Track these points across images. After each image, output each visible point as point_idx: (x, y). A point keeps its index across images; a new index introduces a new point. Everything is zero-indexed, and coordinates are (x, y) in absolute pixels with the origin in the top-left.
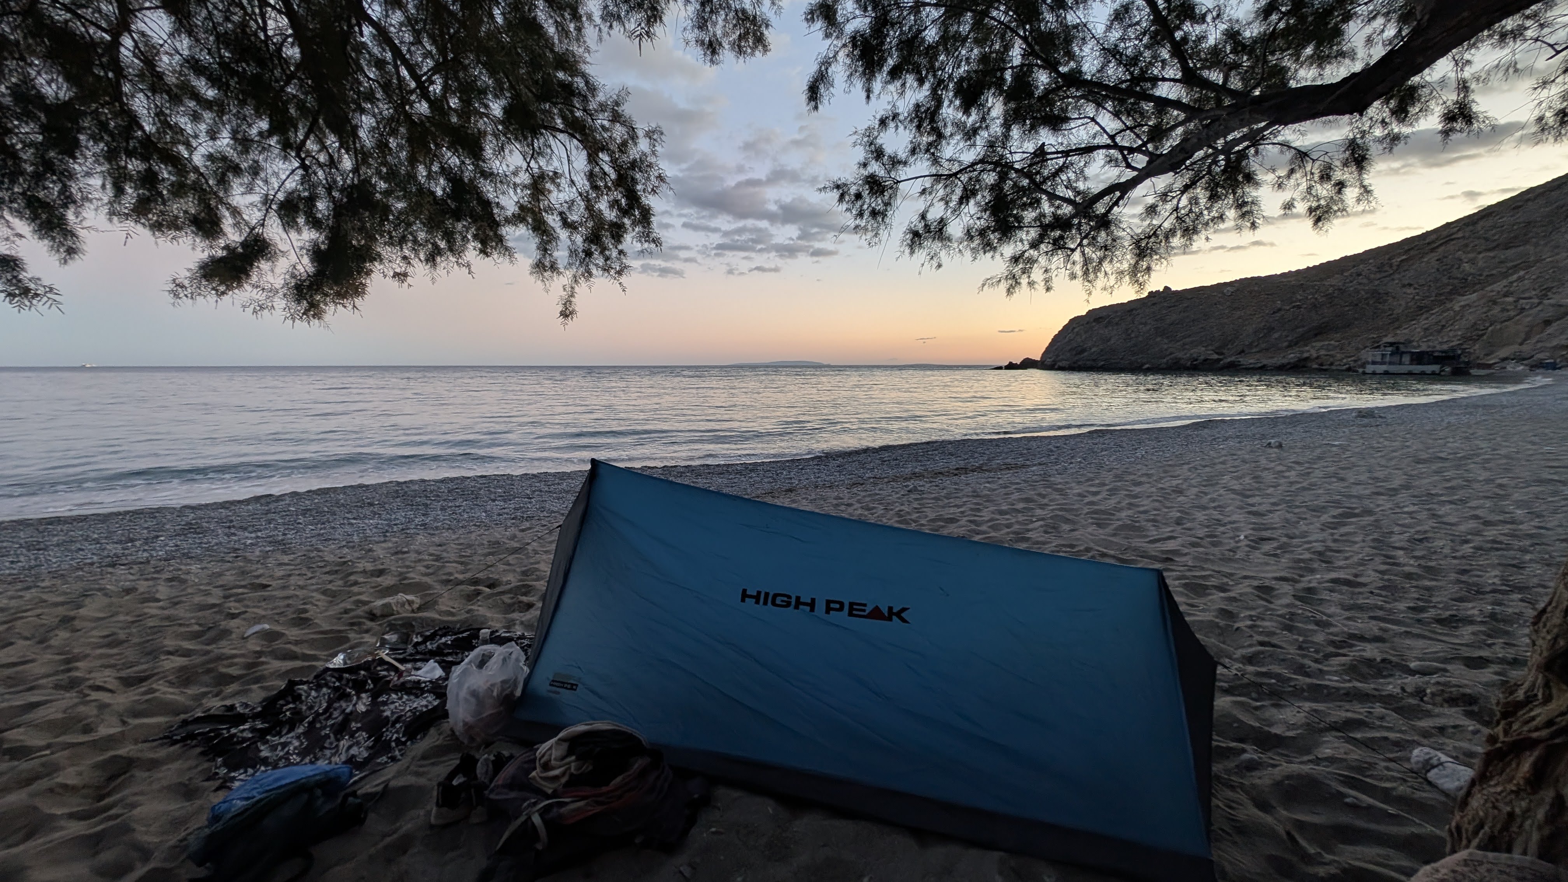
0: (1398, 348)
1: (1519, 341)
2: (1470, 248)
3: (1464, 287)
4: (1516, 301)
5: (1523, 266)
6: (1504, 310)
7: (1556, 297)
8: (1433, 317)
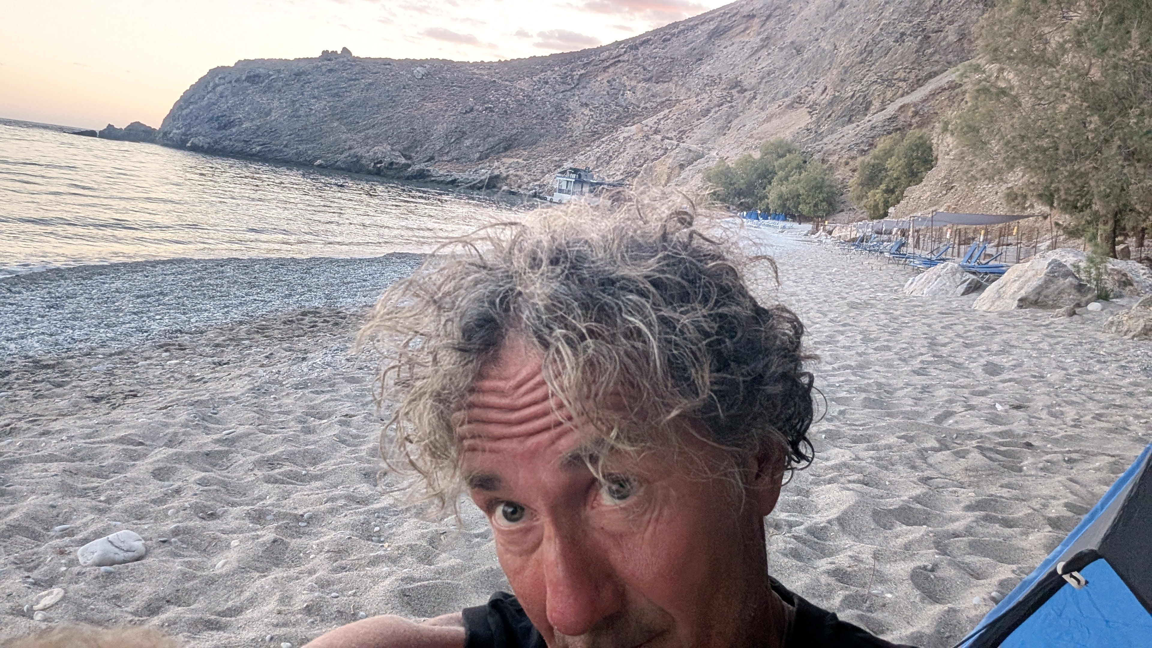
0: (580, 176)
1: (663, 181)
2: (632, 74)
3: (626, 117)
4: (662, 140)
5: (668, 103)
6: (654, 148)
7: (688, 141)
8: (603, 145)
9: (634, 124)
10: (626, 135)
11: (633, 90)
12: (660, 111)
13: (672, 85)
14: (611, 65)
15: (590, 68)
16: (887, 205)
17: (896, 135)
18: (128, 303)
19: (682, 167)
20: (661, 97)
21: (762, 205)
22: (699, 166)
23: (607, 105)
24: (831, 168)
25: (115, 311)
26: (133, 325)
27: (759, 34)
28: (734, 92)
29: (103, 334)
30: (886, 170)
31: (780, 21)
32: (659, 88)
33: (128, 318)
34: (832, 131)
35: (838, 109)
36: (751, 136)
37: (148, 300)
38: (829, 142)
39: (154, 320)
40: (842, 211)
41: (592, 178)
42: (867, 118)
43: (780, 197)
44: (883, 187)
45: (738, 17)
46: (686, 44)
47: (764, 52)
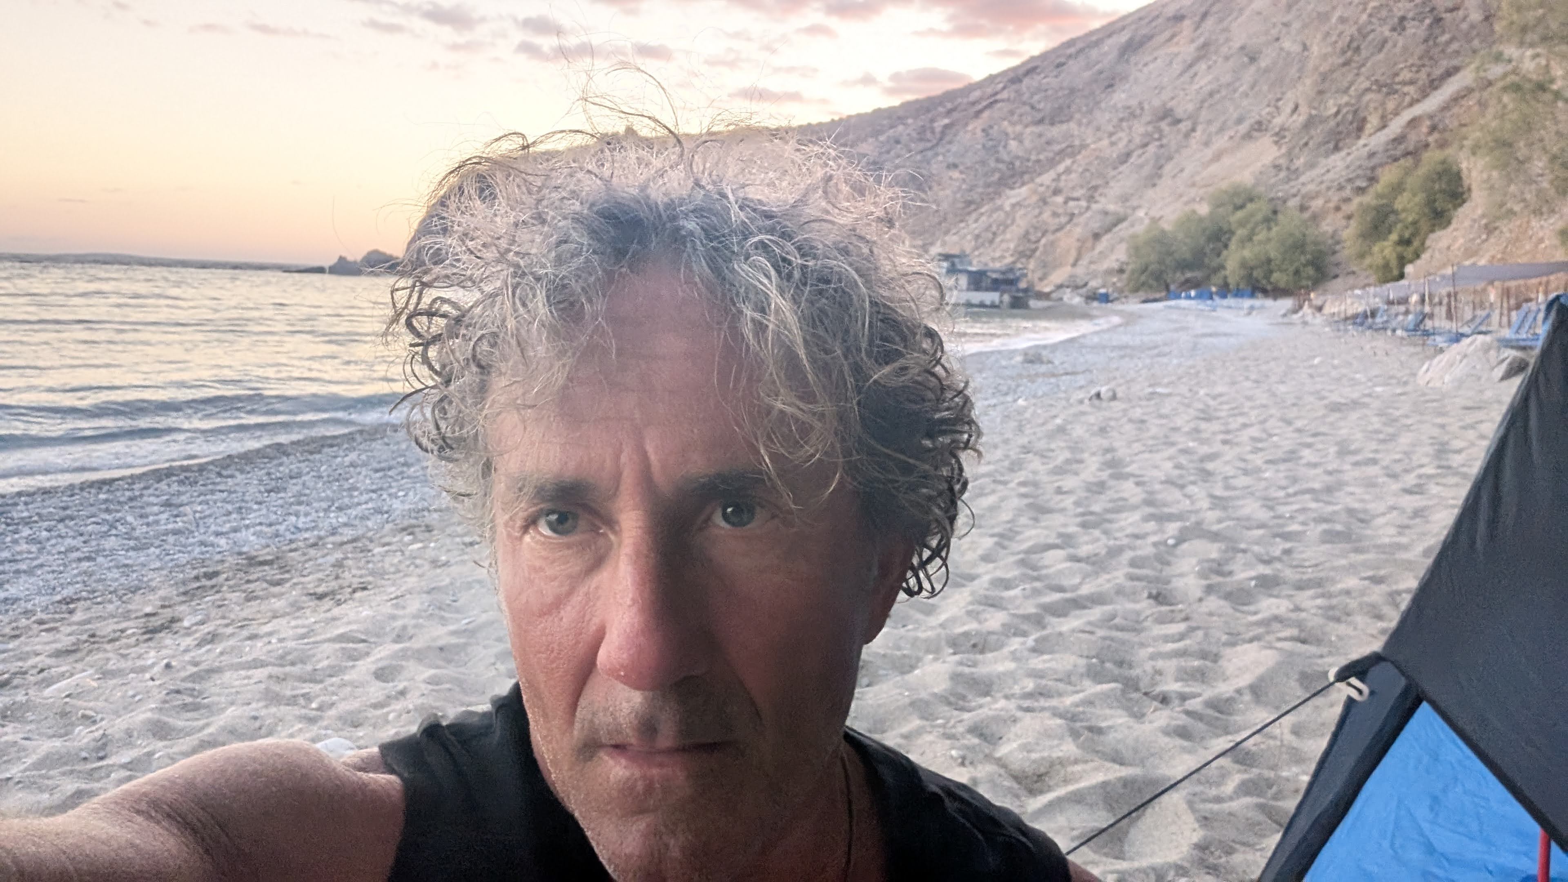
0: (953, 264)
1: (1071, 260)
2: (1016, 118)
3: (1012, 176)
4: (1066, 203)
5: (1071, 151)
6: (1055, 215)
7: (1103, 200)
8: (984, 218)
9: (1023, 184)
10: (1013, 201)
11: (1019, 138)
12: (1059, 162)
13: (1072, 125)
14: (986, 108)
15: (956, 115)
16: (1402, 261)
17: (1408, 162)
18: (365, 479)
19: (1097, 236)
20: (1059, 143)
21: (1217, 279)
22: (1121, 234)
23: (983, 163)
24: (1315, 218)
25: (349, 489)
26: (370, 505)
27: (1192, 41)
28: (1164, 125)
29: (335, 519)
30: (1395, 212)
31: (1221, 20)
32: (1055, 131)
33: (365, 497)
34: (1312, 166)
35: (1318, 133)
36: (1193, 185)
37: (390, 473)
38: (1308, 182)
39: (397, 497)
40: (1336, 276)
41: (970, 264)
42: (1362, 142)
43: (1243, 264)
44: (1394, 237)
45: (1160, 20)
46: (1088, 67)
47: (1202, 66)
